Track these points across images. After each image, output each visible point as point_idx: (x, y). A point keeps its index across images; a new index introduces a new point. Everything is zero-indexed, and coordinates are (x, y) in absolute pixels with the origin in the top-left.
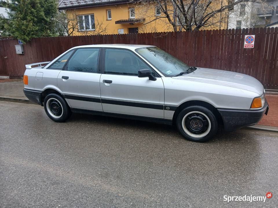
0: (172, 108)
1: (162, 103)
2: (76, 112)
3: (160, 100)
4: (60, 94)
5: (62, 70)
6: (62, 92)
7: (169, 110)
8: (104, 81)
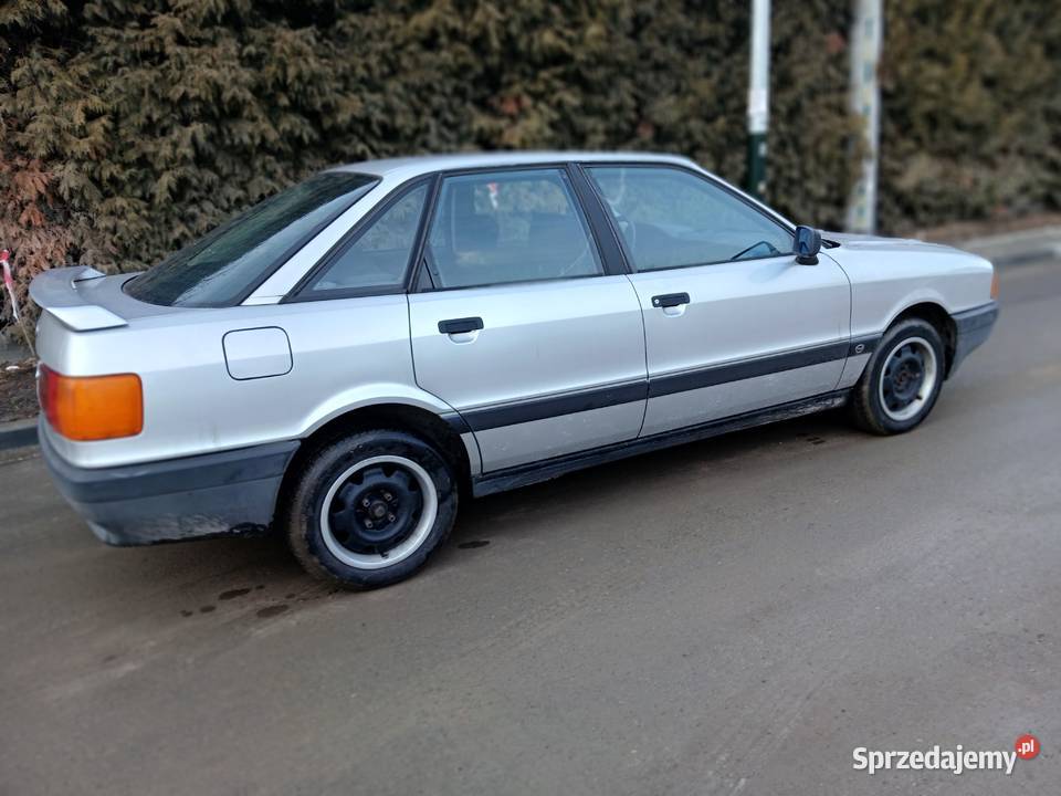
0: (869, 344)
3: (839, 329)
4: (437, 416)
5: (407, 293)
6: (446, 407)
7: (863, 353)
8: (657, 301)
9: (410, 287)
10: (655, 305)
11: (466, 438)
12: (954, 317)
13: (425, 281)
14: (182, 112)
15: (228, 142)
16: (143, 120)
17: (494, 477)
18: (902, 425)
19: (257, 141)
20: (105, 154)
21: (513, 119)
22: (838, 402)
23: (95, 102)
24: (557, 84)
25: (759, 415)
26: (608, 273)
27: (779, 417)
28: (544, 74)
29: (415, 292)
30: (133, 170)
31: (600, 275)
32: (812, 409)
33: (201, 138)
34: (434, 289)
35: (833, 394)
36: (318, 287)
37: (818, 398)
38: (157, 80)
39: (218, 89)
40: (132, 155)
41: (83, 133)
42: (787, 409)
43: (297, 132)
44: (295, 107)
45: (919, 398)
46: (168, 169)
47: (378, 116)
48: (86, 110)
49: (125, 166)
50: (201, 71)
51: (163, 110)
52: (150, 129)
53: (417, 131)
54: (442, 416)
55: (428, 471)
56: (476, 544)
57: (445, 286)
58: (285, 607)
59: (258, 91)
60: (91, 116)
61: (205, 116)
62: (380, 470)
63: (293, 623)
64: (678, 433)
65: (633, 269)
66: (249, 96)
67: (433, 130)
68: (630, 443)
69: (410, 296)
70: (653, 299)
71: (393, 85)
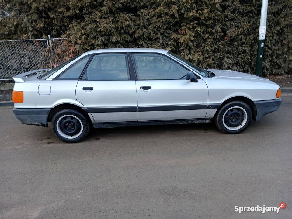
0: (215, 107)
1: (206, 103)
3: (204, 100)
7: (213, 109)
8: (141, 88)
9: (80, 79)
10: (141, 89)
11: (89, 114)
12: (254, 102)
13: (84, 78)
14: (101, 34)
15: (111, 41)
16: (93, 36)
17: (98, 124)
18: (232, 132)
19: (116, 41)
20: (85, 43)
21: (183, 35)
22: (207, 121)
23: (83, 32)
24: (196, 26)
25: (178, 121)
26: (131, 80)
27: (185, 123)
28: (192, 23)
29: (81, 80)
30: (91, 47)
31: (129, 80)
32: (197, 122)
33: (103, 40)
34: (85, 80)
35: (205, 119)
36: (60, 77)
37: (199, 119)
38: (95, 27)
39: (107, 29)
40: (90, 44)
41: (80, 38)
42: (188, 121)
43: (126, 39)
44: (125, 33)
45: (241, 125)
46: (97, 47)
47: (146, 35)
48: (81, 33)
49: (89, 46)
50: (103, 25)
51: (97, 33)
52: (95, 38)
53: (157, 39)
54: (82, 108)
55: (81, 120)
56: (99, 139)
57: (88, 79)
58: (52, 142)
59: (117, 29)
60: (82, 35)
61: (105, 35)
62: (70, 118)
63: (50, 146)
64: (150, 122)
65: (138, 79)
66: (113, 30)
67: (161, 38)
68: (136, 122)
69: (79, 81)
70: (140, 87)
71: (150, 27)
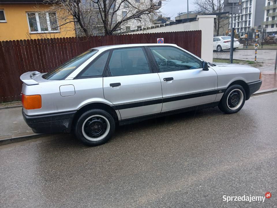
0: (223, 90)
2: (125, 124)
3: (214, 87)
4: (109, 106)
5: (103, 77)
6: (112, 104)
7: (221, 93)
8: (165, 79)
10: (164, 80)
11: (117, 111)
12: (248, 84)
13: (107, 74)
17: (124, 121)
26: (153, 73)
29: (105, 77)
37: (209, 104)
54: (111, 106)
57: (112, 75)
68: (159, 114)
69: (103, 78)
70: (164, 79)
